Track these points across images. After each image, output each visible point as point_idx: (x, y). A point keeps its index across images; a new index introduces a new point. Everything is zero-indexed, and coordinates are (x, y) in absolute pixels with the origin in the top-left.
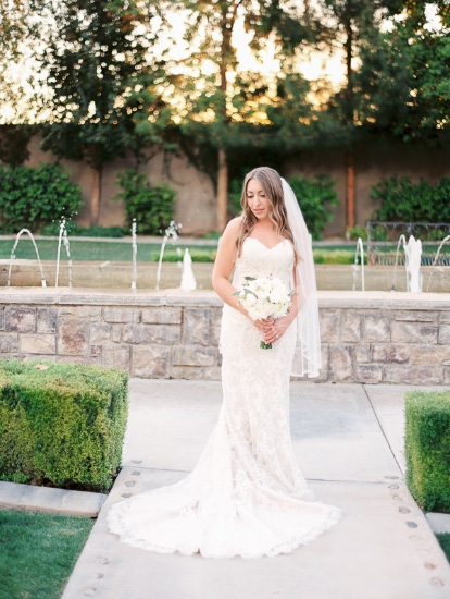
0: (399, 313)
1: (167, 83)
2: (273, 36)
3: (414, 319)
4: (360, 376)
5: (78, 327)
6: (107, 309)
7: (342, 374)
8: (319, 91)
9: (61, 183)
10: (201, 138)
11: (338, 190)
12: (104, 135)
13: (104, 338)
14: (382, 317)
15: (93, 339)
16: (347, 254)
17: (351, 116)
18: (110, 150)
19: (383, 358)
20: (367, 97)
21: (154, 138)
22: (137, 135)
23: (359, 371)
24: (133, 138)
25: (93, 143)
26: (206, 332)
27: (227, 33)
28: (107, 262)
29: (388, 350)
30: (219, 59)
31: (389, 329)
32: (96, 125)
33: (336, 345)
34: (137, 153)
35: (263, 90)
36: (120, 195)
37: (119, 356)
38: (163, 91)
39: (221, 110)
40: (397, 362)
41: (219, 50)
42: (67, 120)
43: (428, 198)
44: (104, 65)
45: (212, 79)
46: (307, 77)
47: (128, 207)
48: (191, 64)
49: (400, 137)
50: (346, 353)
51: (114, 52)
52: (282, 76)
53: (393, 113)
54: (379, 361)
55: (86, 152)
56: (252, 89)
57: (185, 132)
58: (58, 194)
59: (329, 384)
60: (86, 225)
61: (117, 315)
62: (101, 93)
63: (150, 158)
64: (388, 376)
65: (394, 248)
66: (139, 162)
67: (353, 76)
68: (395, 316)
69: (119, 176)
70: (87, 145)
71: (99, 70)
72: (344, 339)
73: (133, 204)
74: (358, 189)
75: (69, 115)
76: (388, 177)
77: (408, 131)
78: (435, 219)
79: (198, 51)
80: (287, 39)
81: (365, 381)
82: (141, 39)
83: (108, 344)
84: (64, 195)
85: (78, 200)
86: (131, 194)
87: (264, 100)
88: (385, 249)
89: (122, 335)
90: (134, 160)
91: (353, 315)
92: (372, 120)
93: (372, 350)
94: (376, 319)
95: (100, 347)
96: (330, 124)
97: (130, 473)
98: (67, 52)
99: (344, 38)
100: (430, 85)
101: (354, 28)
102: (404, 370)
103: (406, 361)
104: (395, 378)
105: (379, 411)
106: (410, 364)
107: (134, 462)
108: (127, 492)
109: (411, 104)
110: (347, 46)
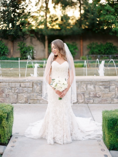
0: (98, 83)
1: (31, 18)
2: (60, 5)
3: (102, 84)
4: (86, 101)
5: (2, 89)
6: (10, 83)
7: (81, 101)
8: (72, 19)
9: (2, 46)
10: (40, 33)
11: (78, 46)
12: (14, 32)
13: (10, 92)
14: (93, 84)
15: (6, 92)
16: (81, 64)
17: (81, 26)
18: (15, 36)
19: (93, 96)
20: (86, 21)
21: (27, 33)
22: (23, 32)
23: (86, 100)
24: (22, 33)
25: (11, 34)
26: (40, 89)
27: (47, 4)
28: (12, 68)
29: (95, 94)
30: (45, 11)
31: (95, 87)
32: (11, 30)
33: (79, 92)
34: (23, 37)
35: (57, 19)
36: (19, 49)
37: (14, 97)
38: (30, 20)
39: (46, 25)
40: (97, 97)
41: (45, 8)
42: (3, 28)
43: (103, 48)
44: (13, 13)
45: (43, 16)
46: (69, 15)
47: (21, 52)
48: (37, 13)
49: (95, 31)
50: (82, 95)
51: (16, 10)
52: (62, 15)
53: (93, 25)
54: (92, 97)
55: (9, 37)
56: (54, 19)
57: (36, 31)
58: (2, 49)
59: (77, 104)
60: (9, 57)
61: (13, 85)
62: (12, 21)
63: (27, 39)
64: (95, 101)
66: (24, 40)
67: (81, 15)
68: (96, 83)
69: (18, 44)
70: (9, 35)
71: (12, 15)
72: (81, 91)
73: (22, 51)
74: (84, 45)
75: (4, 27)
76: (92, 42)
77: (97, 30)
79: (39, 9)
80: (63, 5)
81: (88, 103)
82: (23, 6)
83: (11, 94)
85: (7, 50)
86: (22, 48)
87: (57, 22)
88: (92, 62)
89: (15, 91)
90: (22, 39)
91: (84, 83)
92: (87, 27)
93: (90, 94)
94: (91, 84)
95: (9, 94)
96: (76, 28)
97: (15, 138)
98: (3, 10)
99: (79, 5)
100: (103, 17)
101: (82, 2)
102: (99, 99)
103: (100, 97)
104: (97, 102)
105: (93, 113)
106: (101, 98)
107: (16, 133)
108: (13, 145)
109: (97, 22)
110: (80, 7)
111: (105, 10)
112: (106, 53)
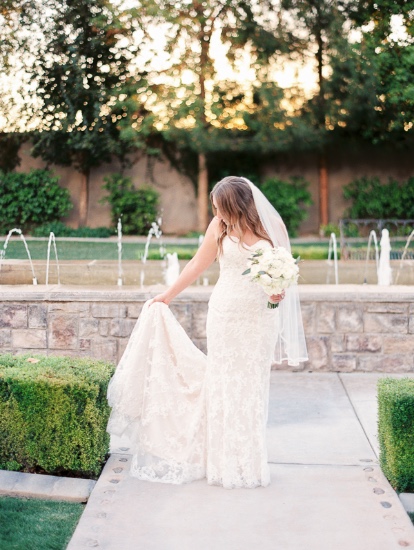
0: (371, 305)
1: (150, 92)
2: (249, 46)
3: (385, 311)
4: (335, 365)
5: (68, 323)
6: (94, 305)
7: (318, 363)
8: (292, 98)
9: (50, 187)
10: (181, 143)
11: (312, 190)
12: (91, 142)
13: (92, 333)
14: (355, 309)
15: (81, 333)
16: (321, 250)
17: (322, 121)
18: (97, 155)
19: (357, 348)
20: (338, 102)
21: (138, 144)
22: (121, 141)
23: (334, 360)
24: (119, 144)
25: (80, 150)
26: (189, 325)
27: (205, 45)
28: (95, 261)
29: (361, 340)
30: (199, 69)
31: (361, 320)
32: (83, 133)
33: (311, 336)
34: (122, 158)
35: (240, 98)
36: (107, 198)
37: (106, 350)
38: (146, 99)
39: (201, 117)
40: (370, 351)
41: (198, 60)
42: (55, 128)
43: (397, 196)
44: (90, 76)
45: (191, 88)
46: (281, 85)
47: (114, 209)
48: (172, 74)
49: (370, 140)
50: (322, 344)
51: (99, 64)
52: (258, 84)
53: (361, 117)
54: (353, 351)
55: (73, 157)
56: (229, 97)
57: (167, 138)
58: (48, 197)
59: (306, 373)
60: (74, 226)
61: (104, 310)
62: (87, 102)
63: (134, 163)
64: (362, 364)
65: (366, 244)
66: (124, 167)
67: (324, 84)
68: (367, 307)
69: (105, 180)
70: (75, 151)
71: (85, 81)
72: (319, 330)
73: (118, 206)
74: (331, 188)
75: (58, 123)
76: (359, 177)
77: (376, 134)
78: (403, 216)
79: (179, 62)
80: (262, 50)
81: (339, 369)
82: (124, 52)
83: (96, 338)
84: (53, 198)
85: (67, 203)
86: (117, 197)
87: (241, 107)
88: (357, 245)
89: (109, 330)
90: (118, 165)
91: (329, 308)
92: (342, 124)
93: (346, 341)
94: (349, 311)
95: (89, 341)
96: (303, 129)
97: (118, 459)
98: (55, 64)
99: (315, 48)
100: (397, 91)
101: (325, 39)
102: (377, 359)
103: (378, 350)
104: (369, 366)
105: (354, 398)
106: (382, 353)
107: (122, 449)
108: (115, 478)
109: (379, 109)
110: (319, 56)
111: (405, 66)
112: (409, 214)
